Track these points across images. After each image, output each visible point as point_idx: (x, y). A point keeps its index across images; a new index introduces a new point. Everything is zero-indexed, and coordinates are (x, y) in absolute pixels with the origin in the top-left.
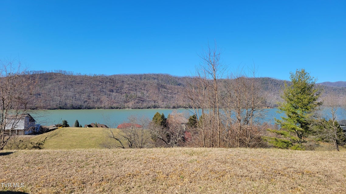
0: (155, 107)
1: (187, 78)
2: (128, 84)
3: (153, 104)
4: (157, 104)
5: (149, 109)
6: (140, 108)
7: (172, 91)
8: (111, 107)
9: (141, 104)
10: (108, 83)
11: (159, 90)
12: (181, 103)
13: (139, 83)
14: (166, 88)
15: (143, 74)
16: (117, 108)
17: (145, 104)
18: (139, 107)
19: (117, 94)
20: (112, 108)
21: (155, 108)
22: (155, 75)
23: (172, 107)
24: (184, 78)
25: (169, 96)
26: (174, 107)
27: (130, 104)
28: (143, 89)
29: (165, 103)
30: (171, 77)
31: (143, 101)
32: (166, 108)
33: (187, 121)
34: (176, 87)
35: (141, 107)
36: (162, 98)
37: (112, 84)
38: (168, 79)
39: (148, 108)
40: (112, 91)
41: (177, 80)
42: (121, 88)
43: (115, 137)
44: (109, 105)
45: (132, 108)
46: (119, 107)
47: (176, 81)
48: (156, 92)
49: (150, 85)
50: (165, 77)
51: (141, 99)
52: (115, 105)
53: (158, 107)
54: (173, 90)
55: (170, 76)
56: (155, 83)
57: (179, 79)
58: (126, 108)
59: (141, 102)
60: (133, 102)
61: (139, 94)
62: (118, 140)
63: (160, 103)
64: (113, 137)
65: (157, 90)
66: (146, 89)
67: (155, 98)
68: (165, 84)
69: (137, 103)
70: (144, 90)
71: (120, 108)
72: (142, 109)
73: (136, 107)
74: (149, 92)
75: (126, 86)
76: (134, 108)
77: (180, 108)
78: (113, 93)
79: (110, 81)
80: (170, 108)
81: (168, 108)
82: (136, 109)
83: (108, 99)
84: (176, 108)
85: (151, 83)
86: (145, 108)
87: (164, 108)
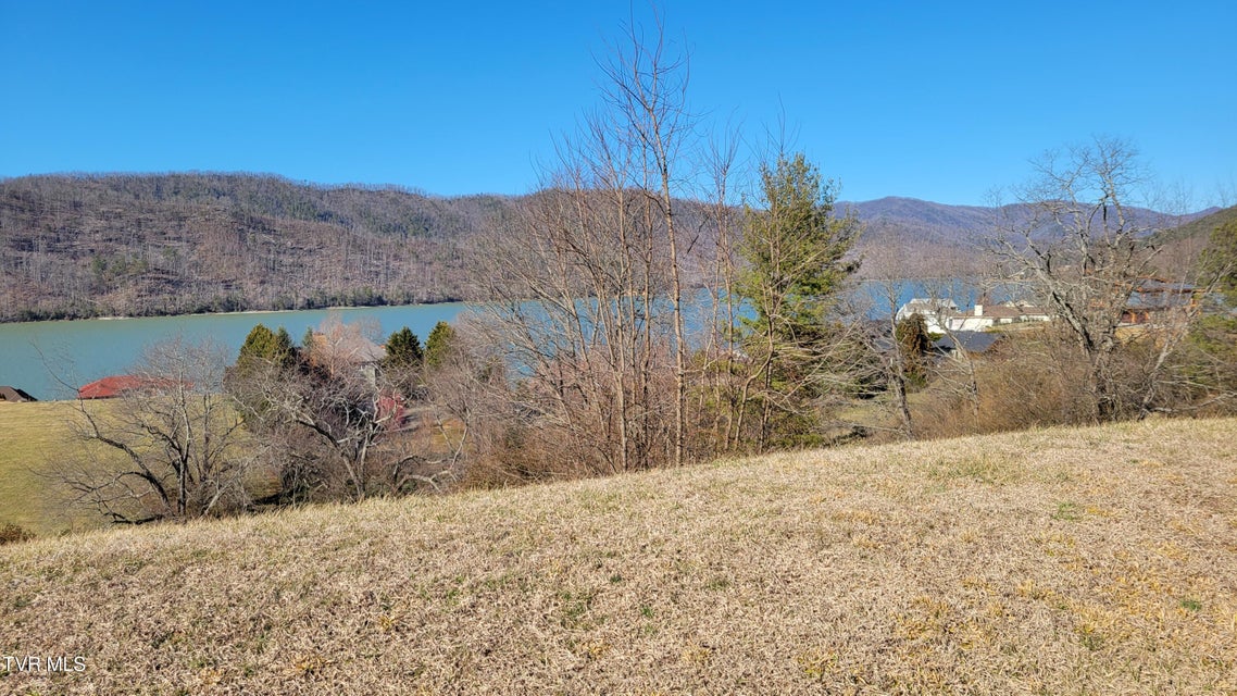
0: (230, 306)
1: (354, 190)
2: (103, 216)
3: (222, 294)
4: (236, 294)
5: (207, 314)
6: (165, 314)
7: (298, 243)
8: (30, 313)
9: (167, 296)
10: (6, 212)
11: (243, 239)
12: (334, 287)
13: (151, 211)
14: (269, 232)
15: (167, 174)
16: (60, 316)
17: (186, 297)
18: (161, 307)
19: (53, 257)
20: (35, 317)
21: (233, 310)
23: (301, 305)
24: (342, 190)
25: (287, 260)
26: (310, 305)
27: (120, 299)
28: (171, 234)
29: (271, 290)
30: (288, 186)
31: (177, 284)
32: (275, 307)
33: (383, 353)
34: (313, 225)
35: (171, 308)
36: (257, 270)
37: (27, 216)
38: (276, 193)
39: (200, 311)
40: (26, 244)
41: (313, 199)
42: (72, 232)
43: (106, 436)
44: (22, 306)
45: (131, 315)
46: (70, 311)
47: (310, 201)
48: (232, 244)
49: (201, 219)
50: (263, 189)
51: (164, 276)
52: (45, 305)
53: (245, 305)
54: (299, 236)
55: (284, 186)
56: (225, 210)
57: (322, 194)
58: (104, 315)
59: (169, 288)
60: (132, 291)
61: (158, 258)
62: (121, 446)
63: (251, 289)
64: (95, 435)
65: (235, 239)
66: (184, 235)
67: (226, 271)
68: (268, 216)
69: (151, 291)
70: (179, 239)
71: (73, 317)
72: (175, 314)
73: (147, 311)
74: (198, 247)
75: (91, 223)
76: (139, 315)
77: (333, 305)
78: (35, 254)
79: (14, 201)
80: (292, 309)
81: (285, 309)
82: (146, 316)
83: (9, 278)
84: (318, 308)
85: (207, 213)
86: (189, 312)
87: (270, 307)
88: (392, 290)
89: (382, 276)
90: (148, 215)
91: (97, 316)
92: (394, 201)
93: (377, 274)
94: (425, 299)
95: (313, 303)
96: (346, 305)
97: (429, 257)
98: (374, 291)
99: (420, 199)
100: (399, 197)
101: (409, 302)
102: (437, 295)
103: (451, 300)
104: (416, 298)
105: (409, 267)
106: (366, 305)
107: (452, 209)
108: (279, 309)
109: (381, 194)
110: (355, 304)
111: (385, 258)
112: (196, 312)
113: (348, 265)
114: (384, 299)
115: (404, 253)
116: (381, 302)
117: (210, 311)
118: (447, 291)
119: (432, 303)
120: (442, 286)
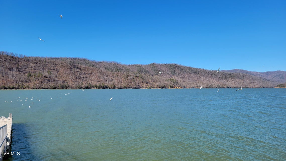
0: (63, 87)
1: (104, 62)
2: (36, 63)
3: (62, 84)
4: (66, 84)
5: (56, 89)
6: (44, 89)
9: (46, 84)
10: (9, 61)
11: (71, 70)
12: (94, 83)
14: (79, 69)
15: (59, 57)
16: (13, 88)
17: (51, 84)
18: (43, 87)
19: (18, 73)
20: (5, 88)
21: (64, 88)
22: (72, 59)
23: (84, 87)
24: (101, 62)
26: (86, 88)
27: (32, 85)
28: (52, 68)
29: (76, 83)
32: (76, 88)
34: (91, 68)
35: (46, 87)
36: (74, 78)
37: (14, 62)
38: (85, 62)
39: (54, 88)
40: (11, 70)
41: (94, 64)
42: (25, 67)
44: (3, 85)
45: (34, 89)
48: (68, 71)
49: (61, 65)
50: (82, 61)
51: (47, 78)
52: (11, 85)
53: (68, 87)
54: (86, 70)
55: (87, 61)
57: (96, 63)
58: (26, 88)
59: (46, 81)
60: (36, 82)
61: (46, 73)
63: (71, 83)
65: (69, 70)
66: (55, 69)
68: (79, 65)
69: (42, 82)
70: (54, 70)
71: (17, 88)
72: (47, 89)
73: (39, 87)
74: (59, 72)
75: (32, 65)
76: (37, 89)
77: (93, 88)
78: (14, 72)
79: (11, 59)
80: (81, 88)
81: (79, 88)
82: (39, 89)
83: (2, 77)
84: (89, 88)
85: (63, 63)
86: (51, 88)
87: (75, 88)
88: (110, 84)
89: (107, 81)
90: (47, 64)
91: (24, 88)
92: (114, 65)
93: (107, 80)
94: (119, 87)
95: (87, 87)
96: (97, 88)
97: (121, 77)
98: (105, 85)
99: (120, 65)
100: (115, 65)
101: (115, 88)
102: (123, 86)
103: (126, 88)
104: (117, 87)
105: (116, 79)
106: (102, 88)
107: (128, 67)
108: (77, 88)
109: (111, 63)
110: (99, 88)
111: (109, 76)
112: (53, 88)
113: (99, 78)
114: (108, 87)
115: (114, 75)
116: (107, 88)
117: (57, 88)
118: (126, 86)
119: (121, 88)
120: (124, 84)
